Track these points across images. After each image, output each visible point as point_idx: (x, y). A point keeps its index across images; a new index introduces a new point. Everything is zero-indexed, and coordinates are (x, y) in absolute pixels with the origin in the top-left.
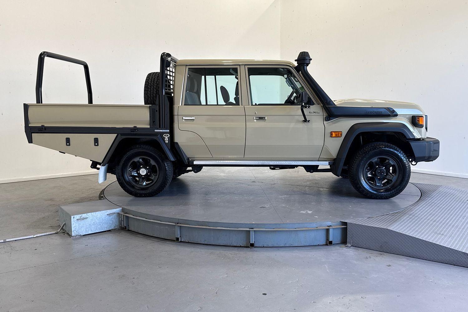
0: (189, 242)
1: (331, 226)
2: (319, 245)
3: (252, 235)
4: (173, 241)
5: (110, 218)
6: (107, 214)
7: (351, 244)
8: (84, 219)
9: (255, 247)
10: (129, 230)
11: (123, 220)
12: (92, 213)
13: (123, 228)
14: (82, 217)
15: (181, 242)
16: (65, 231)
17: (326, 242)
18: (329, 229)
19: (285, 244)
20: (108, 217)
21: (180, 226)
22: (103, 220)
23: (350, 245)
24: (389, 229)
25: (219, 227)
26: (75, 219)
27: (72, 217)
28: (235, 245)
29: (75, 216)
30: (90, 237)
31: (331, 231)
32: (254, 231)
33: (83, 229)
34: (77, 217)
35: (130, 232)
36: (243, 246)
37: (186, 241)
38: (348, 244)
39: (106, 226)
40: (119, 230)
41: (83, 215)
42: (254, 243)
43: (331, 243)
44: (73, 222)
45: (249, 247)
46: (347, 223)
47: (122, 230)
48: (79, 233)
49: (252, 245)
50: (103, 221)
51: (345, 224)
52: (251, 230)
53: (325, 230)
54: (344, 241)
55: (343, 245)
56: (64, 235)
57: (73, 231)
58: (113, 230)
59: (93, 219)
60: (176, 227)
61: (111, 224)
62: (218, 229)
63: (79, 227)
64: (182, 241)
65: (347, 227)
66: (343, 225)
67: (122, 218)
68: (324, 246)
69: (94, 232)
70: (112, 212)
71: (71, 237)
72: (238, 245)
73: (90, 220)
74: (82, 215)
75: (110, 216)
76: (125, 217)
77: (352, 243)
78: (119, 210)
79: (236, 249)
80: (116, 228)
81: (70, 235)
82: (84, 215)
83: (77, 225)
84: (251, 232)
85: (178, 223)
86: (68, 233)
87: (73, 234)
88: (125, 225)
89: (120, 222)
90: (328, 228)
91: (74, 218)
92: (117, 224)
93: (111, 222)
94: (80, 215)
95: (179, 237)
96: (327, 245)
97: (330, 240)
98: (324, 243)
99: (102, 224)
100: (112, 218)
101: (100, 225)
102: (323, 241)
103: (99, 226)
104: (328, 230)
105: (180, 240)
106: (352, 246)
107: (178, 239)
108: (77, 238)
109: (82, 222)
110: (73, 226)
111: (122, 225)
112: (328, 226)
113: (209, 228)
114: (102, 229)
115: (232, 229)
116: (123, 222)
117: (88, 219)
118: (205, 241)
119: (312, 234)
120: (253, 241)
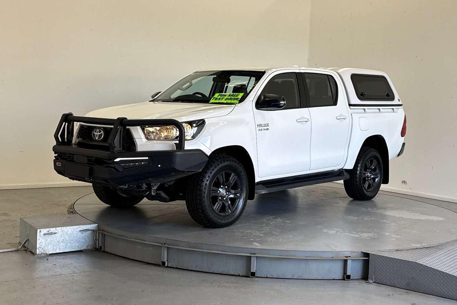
0: (177, 268)
1: (350, 257)
2: (334, 279)
3: (254, 262)
4: (159, 265)
5: (83, 235)
6: (80, 231)
7: (373, 281)
8: (51, 234)
9: (256, 277)
10: (104, 252)
11: (97, 239)
12: (63, 227)
13: (98, 249)
14: (50, 232)
15: (167, 267)
16: (28, 248)
17: (344, 277)
18: (347, 260)
19: (293, 275)
20: (80, 234)
21: (168, 247)
22: (74, 237)
23: (371, 282)
24: (418, 262)
25: (214, 250)
26: (42, 233)
27: (39, 230)
28: (232, 273)
29: (42, 230)
30: (57, 257)
31: (349, 263)
32: (257, 257)
33: (50, 247)
34: (45, 231)
35: (105, 253)
36: (242, 275)
37: (174, 266)
38: (369, 280)
39: (77, 245)
40: (93, 251)
41: (51, 229)
42: (255, 271)
43: (349, 277)
44: (39, 237)
45: (248, 277)
46: (369, 253)
47: (96, 251)
48: (45, 251)
49: (253, 274)
50: (75, 239)
51: (367, 255)
52: (252, 255)
53: (343, 261)
54: (365, 277)
55: (364, 281)
56: (26, 252)
57: (39, 248)
58: (85, 250)
59: (62, 235)
60: (163, 248)
61: (84, 243)
62: (213, 253)
63: (45, 244)
64: (169, 266)
65: (369, 259)
66: (364, 257)
67: (98, 236)
68: (341, 280)
69: (63, 252)
70: (85, 229)
71: (35, 256)
72: (235, 274)
73: (59, 236)
74: (49, 229)
75: (83, 233)
76: (100, 235)
77: (374, 278)
78: (94, 226)
79: (233, 278)
80: (89, 248)
81: (33, 253)
82: (53, 230)
83: (43, 241)
84: (252, 258)
85: (165, 244)
86: (31, 251)
87: (38, 252)
88: (100, 245)
89: (95, 241)
90: (346, 258)
91: (40, 231)
92: (91, 243)
93: (84, 241)
94: (48, 230)
95: (165, 260)
96: (344, 279)
97: (348, 274)
98: (341, 277)
99: (72, 242)
100: (85, 236)
101: (71, 243)
102: (339, 274)
103: (69, 245)
104: (345, 262)
105: (166, 265)
106: (374, 282)
107: (164, 263)
108: (42, 257)
109: (49, 238)
110: (38, 242)
111: (96, 245)
112: (346, 257)
113: (202, 251)
114: (73, 248)
115: (230, 253)
116: (97, 241)
117: (57, 234)
118: (196, 267)
119: (327, 266)
120: (254, 269)
